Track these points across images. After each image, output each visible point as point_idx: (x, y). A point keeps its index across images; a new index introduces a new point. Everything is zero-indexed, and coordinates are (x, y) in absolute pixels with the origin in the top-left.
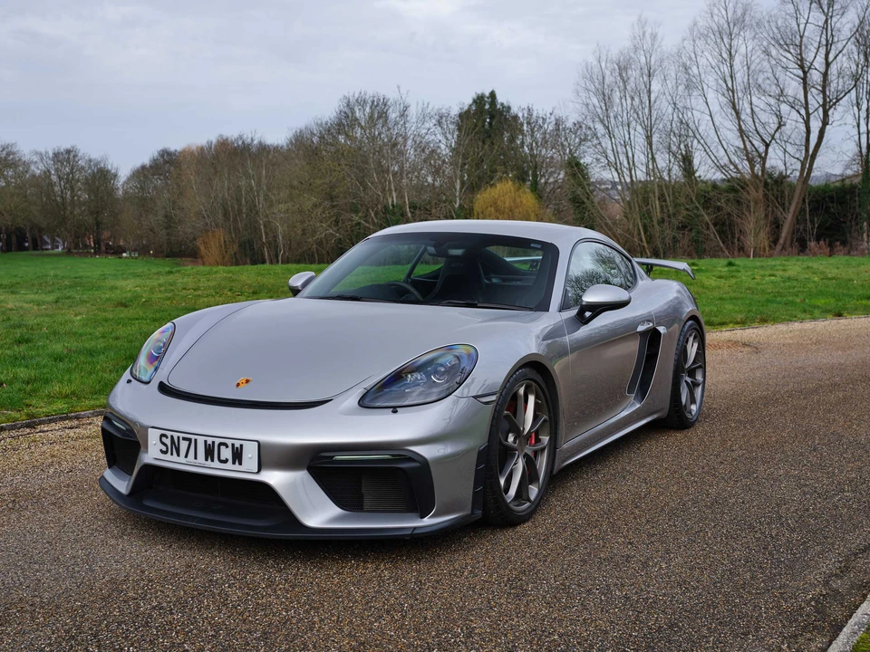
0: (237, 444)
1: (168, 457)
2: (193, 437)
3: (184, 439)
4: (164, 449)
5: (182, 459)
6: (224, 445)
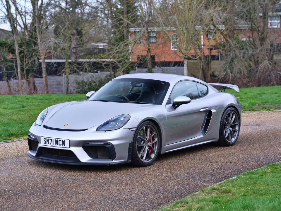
0: (64, 140)
2: (52, 139)
4: (45, 142)
5: (49, 145)
6: (60, 141)
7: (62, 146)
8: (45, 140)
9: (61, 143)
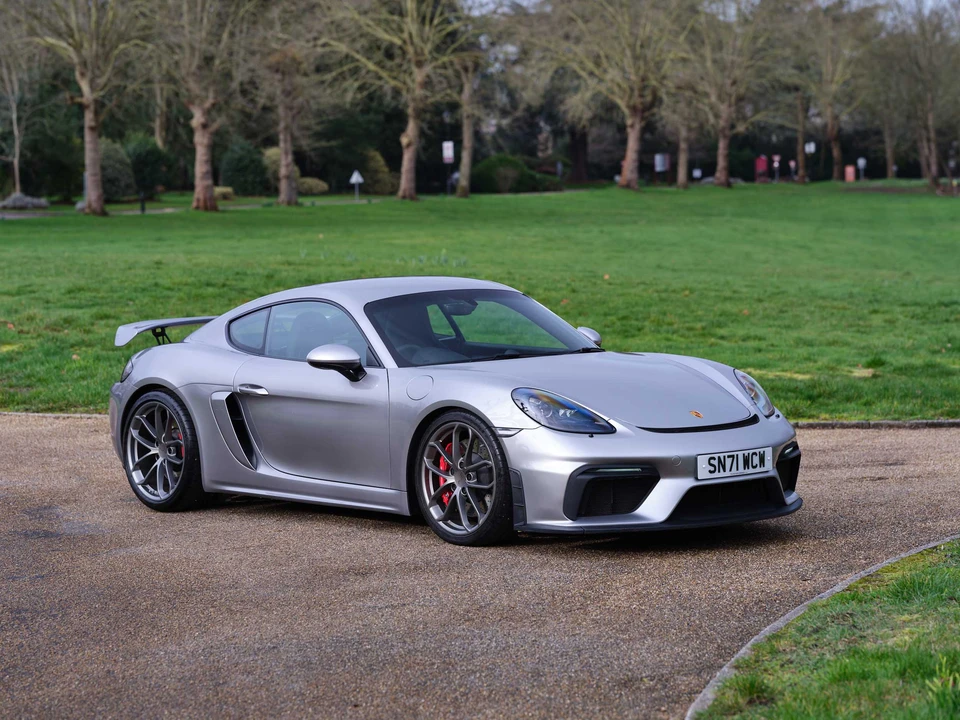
0: (762, 450)
1: (716, 475)
2: (735, 453)
3: (729, 457)
4: (712, 469)
5: (728, 473)
6: (755, 454)
7: (758, 470)
8: (712, 462)
9: (756, 460)
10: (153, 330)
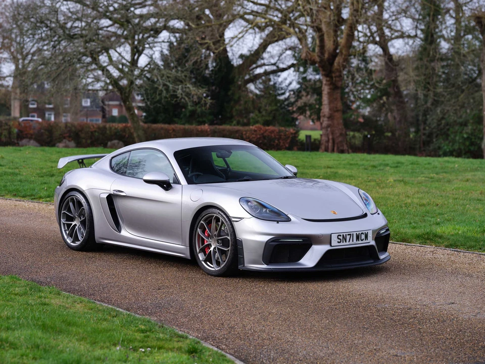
0: (366, 232)
1: (341, 244)
2: (352, 233)
3: (348, 235)
4: (339, 241)
5: (347, 243)
6: (363, 233)
7: (364, 241)
8: (339, 237)
9: (363, 237)
10: (78, 160)
